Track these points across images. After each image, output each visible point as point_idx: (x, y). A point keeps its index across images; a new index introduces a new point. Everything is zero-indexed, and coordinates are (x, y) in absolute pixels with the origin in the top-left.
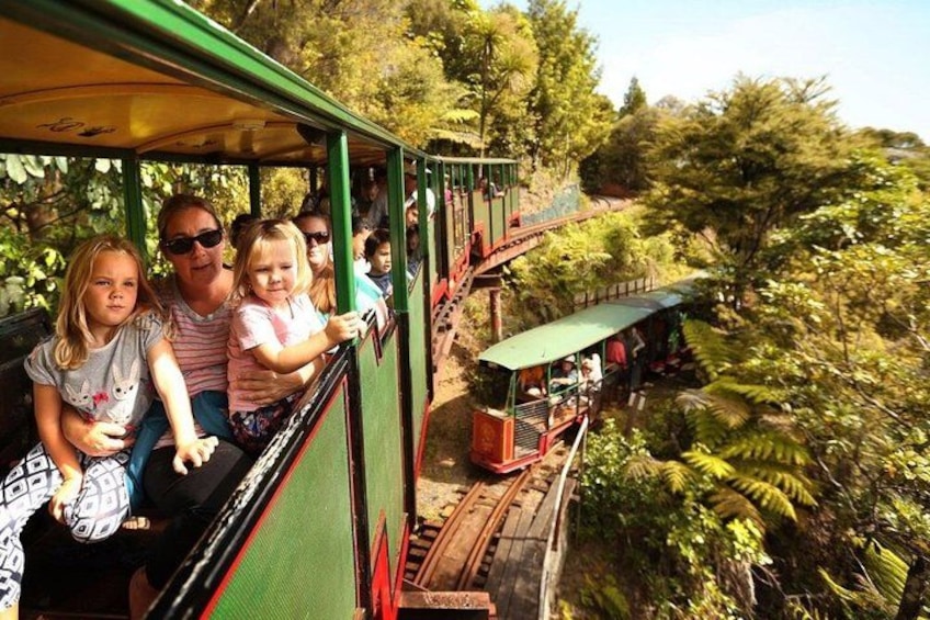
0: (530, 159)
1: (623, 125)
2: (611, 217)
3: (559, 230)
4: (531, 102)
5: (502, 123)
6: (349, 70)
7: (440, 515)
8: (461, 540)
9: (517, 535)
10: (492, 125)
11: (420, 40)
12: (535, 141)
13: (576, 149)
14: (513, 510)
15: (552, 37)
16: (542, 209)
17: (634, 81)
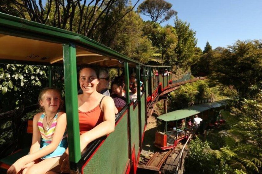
0: (176, 66)
1: (204, 56)
2: (200, 81)
3: (184, 85)
4: (176, 51)
5: (168, 57)
6: (128, 45)
7: (149, 156)
8: (154, 163)
9: (170, 164)
10: (165, 57)
11: (146, 36)
12: (177, 61)
13: (189, 62)
14: (169, 157)
15: (182, 33)
16: (179, 79)
17: (208, 43)
